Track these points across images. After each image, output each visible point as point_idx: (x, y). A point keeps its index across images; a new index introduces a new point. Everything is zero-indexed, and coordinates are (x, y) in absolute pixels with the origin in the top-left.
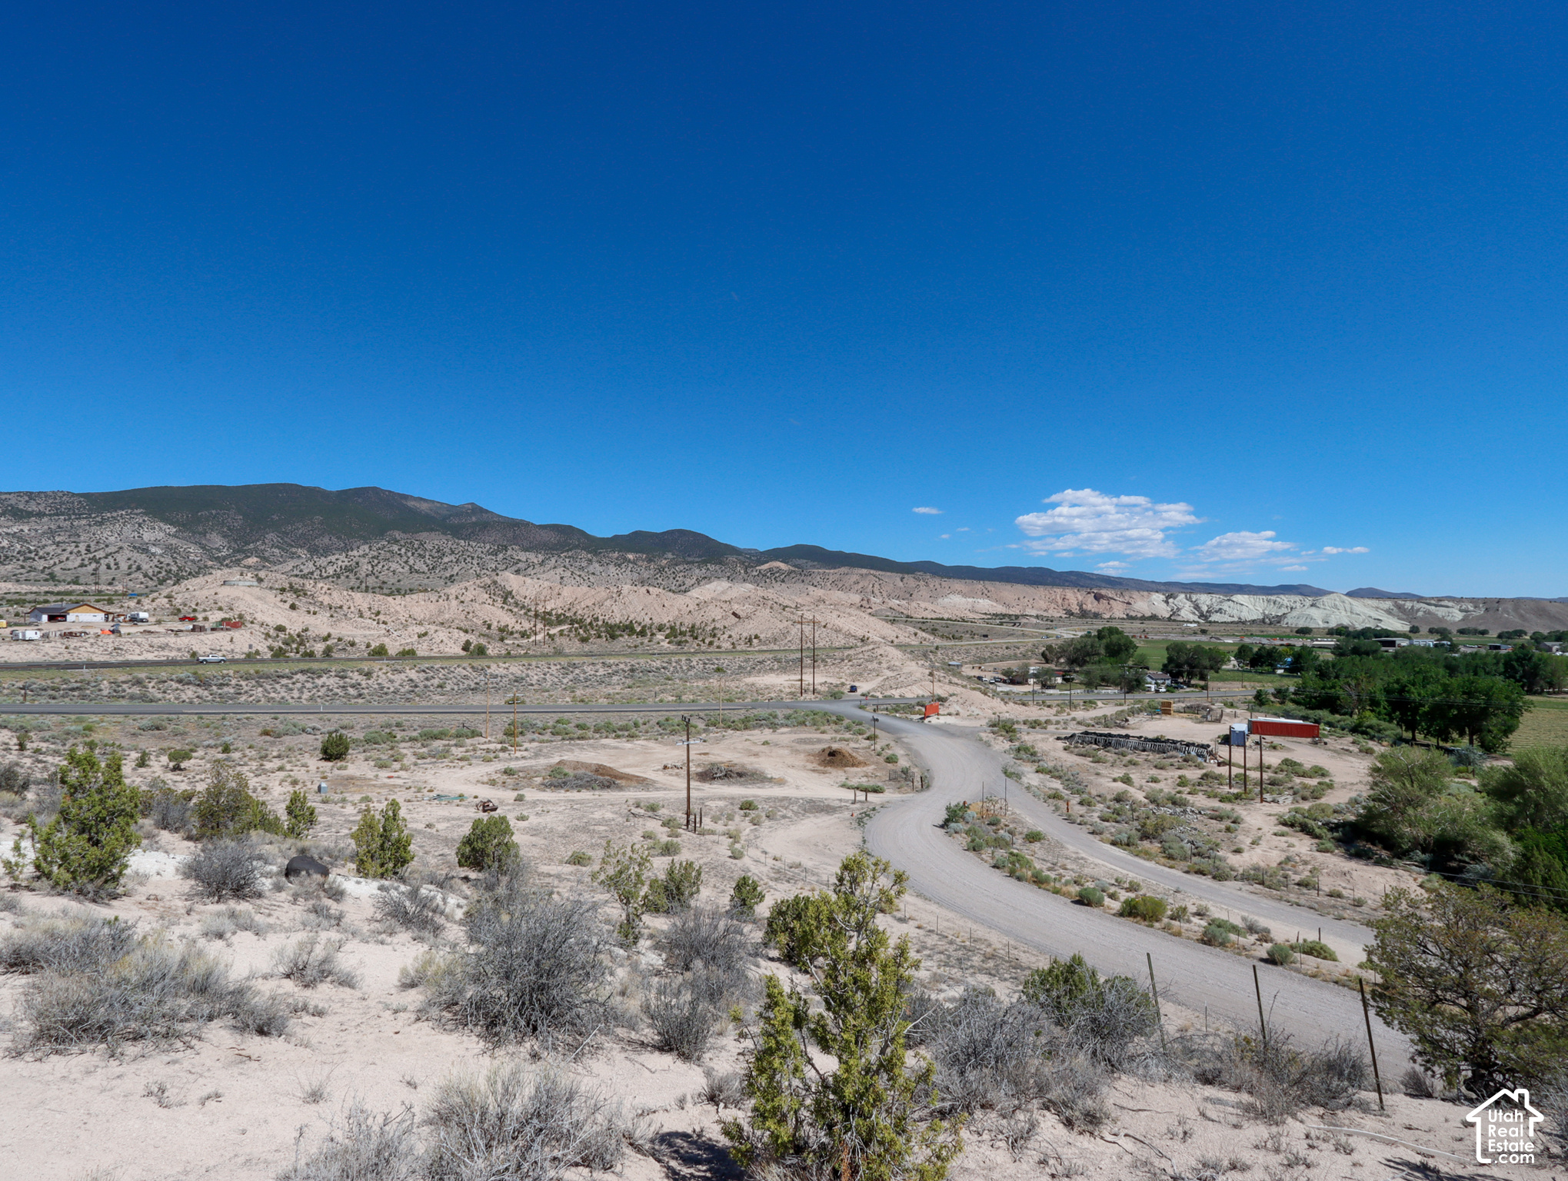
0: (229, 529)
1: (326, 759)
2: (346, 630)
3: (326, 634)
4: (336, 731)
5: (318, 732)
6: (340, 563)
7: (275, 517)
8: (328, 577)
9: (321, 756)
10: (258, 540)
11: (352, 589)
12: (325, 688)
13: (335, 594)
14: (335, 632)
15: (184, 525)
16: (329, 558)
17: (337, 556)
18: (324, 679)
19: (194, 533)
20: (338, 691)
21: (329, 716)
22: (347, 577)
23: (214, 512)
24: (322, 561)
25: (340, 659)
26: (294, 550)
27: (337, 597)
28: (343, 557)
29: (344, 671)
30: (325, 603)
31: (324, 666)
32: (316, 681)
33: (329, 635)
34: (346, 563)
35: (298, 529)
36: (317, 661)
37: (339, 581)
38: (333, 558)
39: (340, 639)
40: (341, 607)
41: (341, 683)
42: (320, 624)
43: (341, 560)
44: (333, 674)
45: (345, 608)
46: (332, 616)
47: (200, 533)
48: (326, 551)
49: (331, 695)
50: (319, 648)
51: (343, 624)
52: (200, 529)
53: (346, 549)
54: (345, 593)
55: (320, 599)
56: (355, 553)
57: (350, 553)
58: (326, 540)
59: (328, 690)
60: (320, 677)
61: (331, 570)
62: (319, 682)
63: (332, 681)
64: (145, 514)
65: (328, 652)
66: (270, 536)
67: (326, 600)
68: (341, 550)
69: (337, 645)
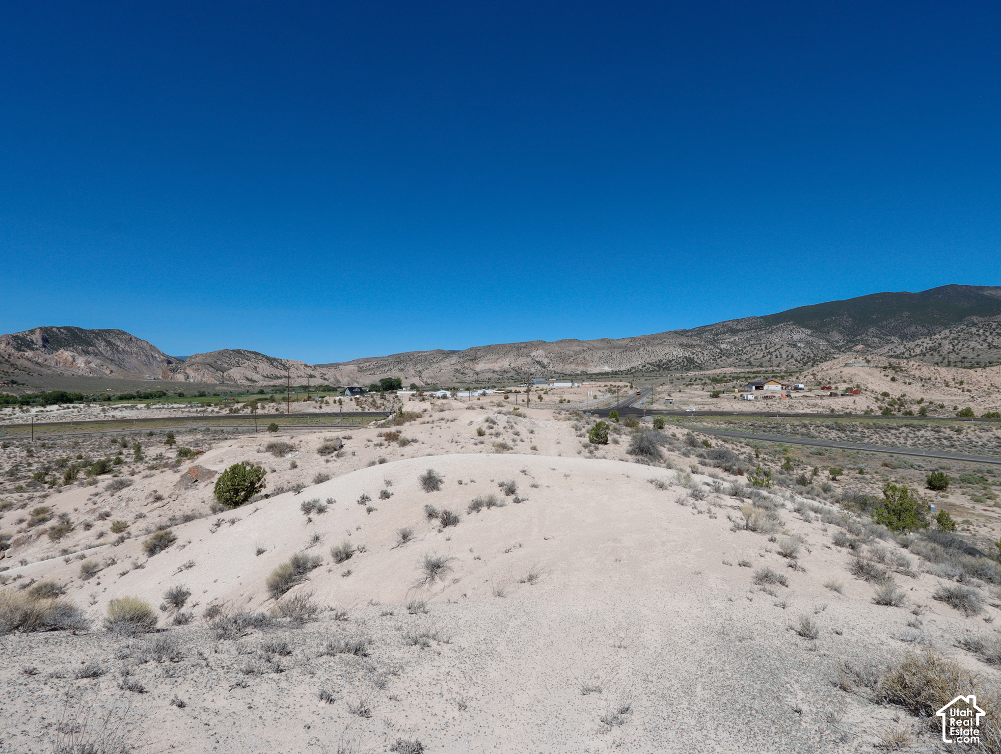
0: (844, 328)
1: (931, 489)
2: (936, 396)
3: (919, 399)
4: (937, 470)
5: (923, 469)
6: (925, 345)
7: (874, 317)
8: (916, 356)
9: (927, 486)
10: (863, 333)
11: (937, 364)
12: (924, 438)
13: (924, 369)
14: (927, 397)
15: (816, 328)
16: (916, 342)
17: (922, 340)
18: (922, 432)
19: (822, 333)
20: (934, 441)
21: (931, 459)
22: (932, 355)
23: (834, 318)
24: (911, 344)
25: (935, 418)
26: (888, 338)
27: (926, 371)
28: (927, 340)
29: (938, 427)
30: (917, 376)
31: (922, 422)
32: (917, 432)
33: (922, 400)
34: (931, 345)
35: (891, 323)
36: (916, 418)
37: (925, 358)
38: (919, 342)
39: (931, 403)
40: (930, 379)
41: (936, 435)
42: (915, 391)
43: (927, 343)
44: (929, 428)
45: (933, 379)
46: (923, 386)
47: (826, 332)
48: (914, 337)
49: (928, 443)
50: (916, 409)
51: (933, 392)
52: (826, 330)
53: (930, 334)
54: (932, 368)
55: (912, 373)
56: (938, 336)
57: (933, 337)
58: (913, 329)
59: (926, 439)
60: (919, 430)
61: (918, 351)
62: (919, 434)
63: (929, 434)
64: (794, 324)
65: (923, 412)
66: (871, 330)
67: (917, 373)
68: (925, 335)
69: (929, 407)
